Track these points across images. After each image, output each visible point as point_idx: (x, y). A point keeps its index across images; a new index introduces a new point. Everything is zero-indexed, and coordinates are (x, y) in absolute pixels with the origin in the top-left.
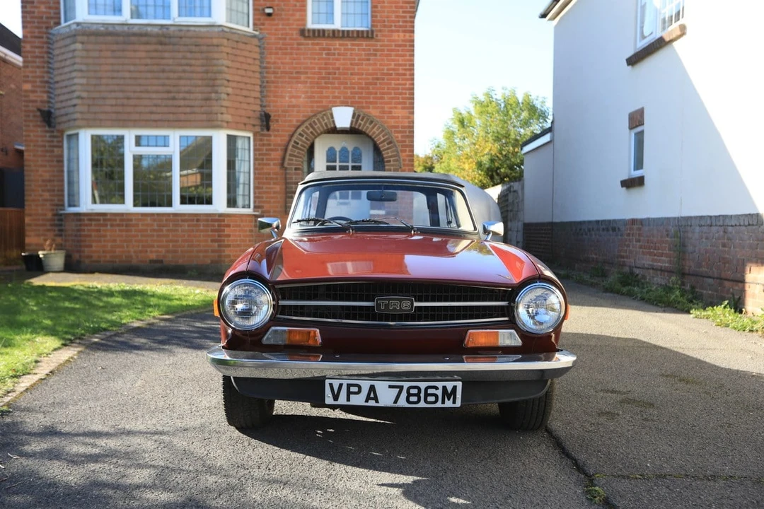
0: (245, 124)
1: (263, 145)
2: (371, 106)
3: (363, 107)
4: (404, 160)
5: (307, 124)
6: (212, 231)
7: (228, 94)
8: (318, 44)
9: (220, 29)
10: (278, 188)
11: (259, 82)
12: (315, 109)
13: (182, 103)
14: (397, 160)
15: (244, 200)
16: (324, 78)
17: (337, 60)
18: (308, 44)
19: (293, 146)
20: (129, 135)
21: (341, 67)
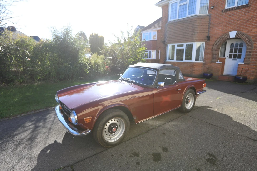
0: (202, 40)
1: (207, 45)
2: (244, 30)
3: (241, 31)
4: (255, 46)
5: (221, 38)
6: (191, 67)
7: (197, 33)
8: (227, 13)
9: (197, 16)
10: (210, 56)
11: (208, 28)
12: (224, 33)
13: (186, 36)
14: (251, 47)
15: (201, 59)
16: (228, 23)
17: (233, 17)
18: (224, 14)
19: (216, 44)
20: (176, 45)
21: (234, 19)
